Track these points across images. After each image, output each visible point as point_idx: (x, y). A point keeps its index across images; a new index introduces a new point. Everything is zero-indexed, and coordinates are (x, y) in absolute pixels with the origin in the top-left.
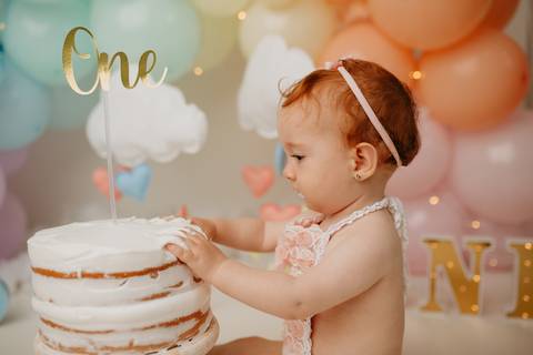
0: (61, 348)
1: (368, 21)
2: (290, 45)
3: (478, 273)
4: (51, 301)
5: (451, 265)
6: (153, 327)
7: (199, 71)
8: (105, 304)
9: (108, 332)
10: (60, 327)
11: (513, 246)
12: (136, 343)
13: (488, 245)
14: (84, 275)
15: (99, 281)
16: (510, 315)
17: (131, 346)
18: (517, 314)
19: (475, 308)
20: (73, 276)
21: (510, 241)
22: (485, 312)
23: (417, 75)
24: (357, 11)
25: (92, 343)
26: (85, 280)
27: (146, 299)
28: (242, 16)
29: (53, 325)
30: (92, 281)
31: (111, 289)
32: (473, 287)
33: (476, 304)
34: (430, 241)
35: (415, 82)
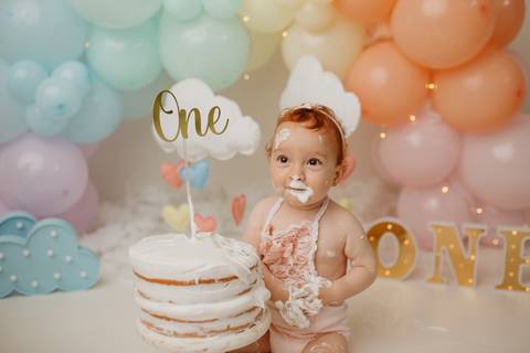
0: (176, 334)
1: (390, 40)
3: (473, 252)
4: (171, 302)
5: (452, 246)
6: (241, 314)
7: (247, 77)
8: (215, 301)
9: (213, 320)
10: (175, 320)
11: (502, 232)
12: (232, 326)
13: (483, 231)
14: (200, 282)
15: (212, 285)
16: (498, 287)
17: (228, 329)
18: (503, 286)
20: (192, 283)
21: (501, 228)
22: (479, 283)
23: (432, 86)
24: (382, 31)
25: (202, 329)
26: (202, 285)
27: (240, 294)
28: (285, 34)
29: (168, 319)
30: (206, 286)
31: (220, 289)
32: (470, 264)
33: (472, 277)
34: (437, 227)
35: (430, 90)
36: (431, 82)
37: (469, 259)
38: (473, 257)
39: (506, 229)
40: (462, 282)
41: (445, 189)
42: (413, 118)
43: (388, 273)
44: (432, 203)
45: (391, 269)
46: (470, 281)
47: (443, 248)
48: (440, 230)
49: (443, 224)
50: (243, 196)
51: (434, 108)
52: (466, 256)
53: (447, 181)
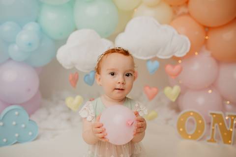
1: (188, 14)
23: (207, 37)
34: (213, 114)
35: (206, 40)
36: (207, 35)
37: (230, 131)
38: (231, 130)
40: (226, 142)
41: (210, 91)
42: (196, 53)
43: (190, 137)
45: (191, 135)
46: (230, 141)
47: (216, 124)
48: (214, 116)
51: (207, 48)
52: (228, 129)
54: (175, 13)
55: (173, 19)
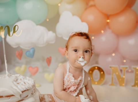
1: (94, 6)
2: (73, 15)
3: (124, 75)
5: (117, 73)
7: (48, 20)
11: (133, 68)
13: (127, 68)
16: (133, 86)
18: (134, 86)
19: (124, 85)
22: (126, 85)
23: (108, 21)
24: (91, 3)
28: (59, 5)
33: (124, 83)
35: (108, 23)
36: (108, 19)
37: (123, 78)
38: (124, 77)
39: (134, 67)
40: (121, 85)
41: (114, 55)
42: (102, 32)
43: (96, 83)
44: (110, 59)
45: (97, 82)
47: (114, 74)
49: (113, 66)
50: (51, 57)
51: (110, 28)
52: (122, 76)
53: (114, 52)
54: (87, 4)
55: (86, 9)
